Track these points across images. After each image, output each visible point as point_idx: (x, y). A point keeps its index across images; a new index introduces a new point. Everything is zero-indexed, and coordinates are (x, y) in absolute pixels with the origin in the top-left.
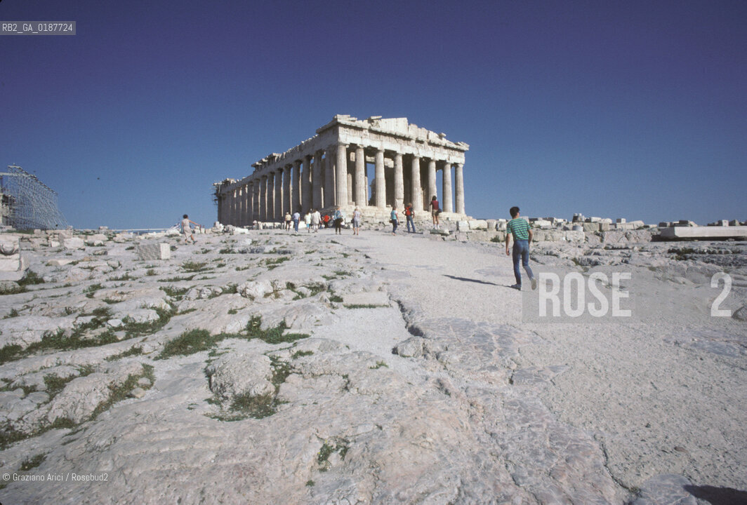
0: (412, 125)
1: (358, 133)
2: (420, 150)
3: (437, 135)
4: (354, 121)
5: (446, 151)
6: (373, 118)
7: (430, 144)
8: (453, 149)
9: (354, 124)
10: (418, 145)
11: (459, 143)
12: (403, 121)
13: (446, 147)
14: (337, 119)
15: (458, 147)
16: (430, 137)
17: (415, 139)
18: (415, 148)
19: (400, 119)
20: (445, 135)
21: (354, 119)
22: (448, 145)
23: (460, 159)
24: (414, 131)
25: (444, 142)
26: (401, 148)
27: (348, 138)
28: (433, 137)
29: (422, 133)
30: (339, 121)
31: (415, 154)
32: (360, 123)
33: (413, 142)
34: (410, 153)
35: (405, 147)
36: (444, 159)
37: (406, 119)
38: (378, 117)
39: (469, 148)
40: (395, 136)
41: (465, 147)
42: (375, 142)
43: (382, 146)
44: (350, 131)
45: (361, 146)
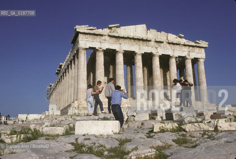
0: (151, 30)
2: (159, 49)
3: (176, 36)
4: (92, 30)
5: (186, 49)
6: (110, 26)
7: (169, 43)
8: (193, 46)
9: (92, 32)
10: (156, 45)
11: (197, 41)
12: (142, 27)
13: (185, 45)
14: (76, 29)
15: (197, 45)
16: (169, 39)
17: (153, 40)
18: (154, 48)
19: (138, 26)
20: (183, 36)
21: (92, 28)
22: (186, 43)
23: (201, 54)
24: (153, 34)
25: (183, 41)
26: (140, 49)
27: (87, 44)
28: (172, 38)
29: (162, 36)
30: (78, 30)
31: (154, 52)
32: (100, 31)
33: (152, 43)
35: (144, 48)
36: (184, 55)
37: (144, 26)
38: (115, 25)
39: (208, 44)
40: (134, 39)
41: (204, 44)
42: (114, 45)
43: (120, 48)
44: (90, 38)
45: (100, 49)
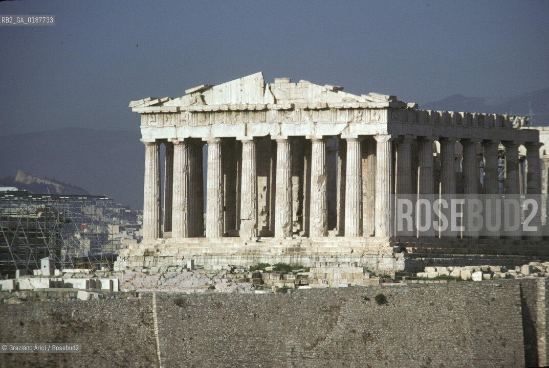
0: (276, 81)
1: (173, 120)
2: (284, 125)
10: (281, 117)
12: (254, 80)
16: (309, 97)
18: (275, 125)
19: (247, 78)
21: (157, 101)
25: (339, 99)
26: (246, 130)
27: (154, 133)
30: (134, 110)
32: (175, 103)
33: (272, 114)
34: (264, 134)
35: (255, 127)
36: (336, 133)
37: (259, 75)
39: (389, 100)
42: (199, 129)
43: (210, 135)
44: (159, 120)
45: (174, 142)
